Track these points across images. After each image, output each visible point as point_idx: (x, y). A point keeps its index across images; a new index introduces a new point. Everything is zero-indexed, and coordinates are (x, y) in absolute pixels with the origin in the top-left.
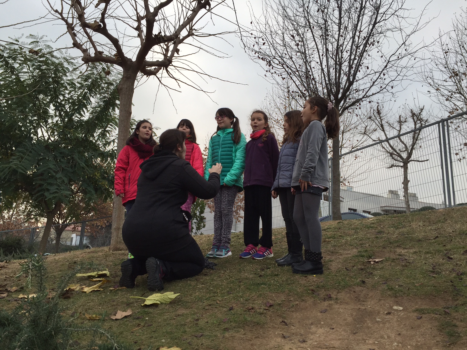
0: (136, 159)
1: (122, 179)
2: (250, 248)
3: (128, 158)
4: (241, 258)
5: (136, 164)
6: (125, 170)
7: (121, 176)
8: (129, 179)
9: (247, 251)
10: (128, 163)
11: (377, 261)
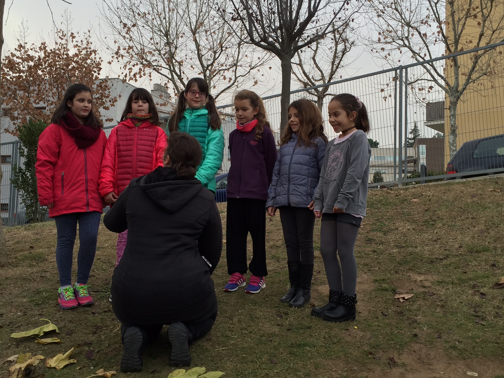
0: (73, 150)
1: (50, 179)
2: (238, 278)
3: (59, 146)
4: (226, 291)
5: (74, 158)
6: (54, 164)
7: (49, 174)
8: (62, 179)
9: (234, 282)
10: (58, 155)
11: (406, 298)
